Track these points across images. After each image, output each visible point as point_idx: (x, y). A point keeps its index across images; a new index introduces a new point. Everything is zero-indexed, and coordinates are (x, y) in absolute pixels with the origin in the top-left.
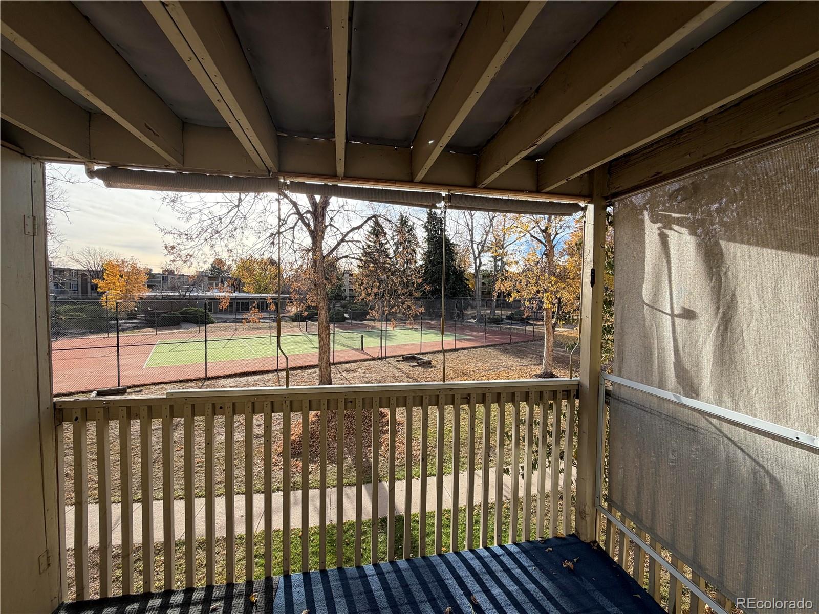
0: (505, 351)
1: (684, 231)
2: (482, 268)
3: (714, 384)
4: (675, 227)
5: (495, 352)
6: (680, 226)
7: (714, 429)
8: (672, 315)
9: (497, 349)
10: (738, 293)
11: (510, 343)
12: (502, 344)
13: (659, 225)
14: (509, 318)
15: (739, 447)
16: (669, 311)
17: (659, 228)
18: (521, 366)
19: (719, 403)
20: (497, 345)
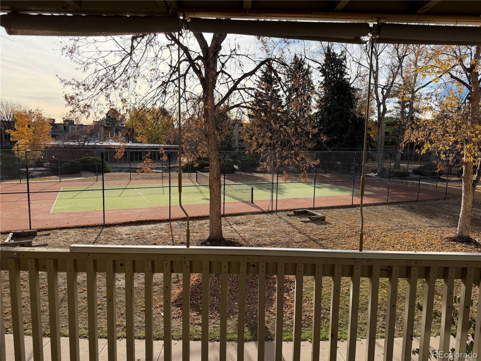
0: (412, 209)
2: (386, 115)
5: (398, 211)
9: (401, 207)
11: (417, 201)
12: (407, 202)
14: (416, 172)
18: (430, 227)
20: (401, 202)
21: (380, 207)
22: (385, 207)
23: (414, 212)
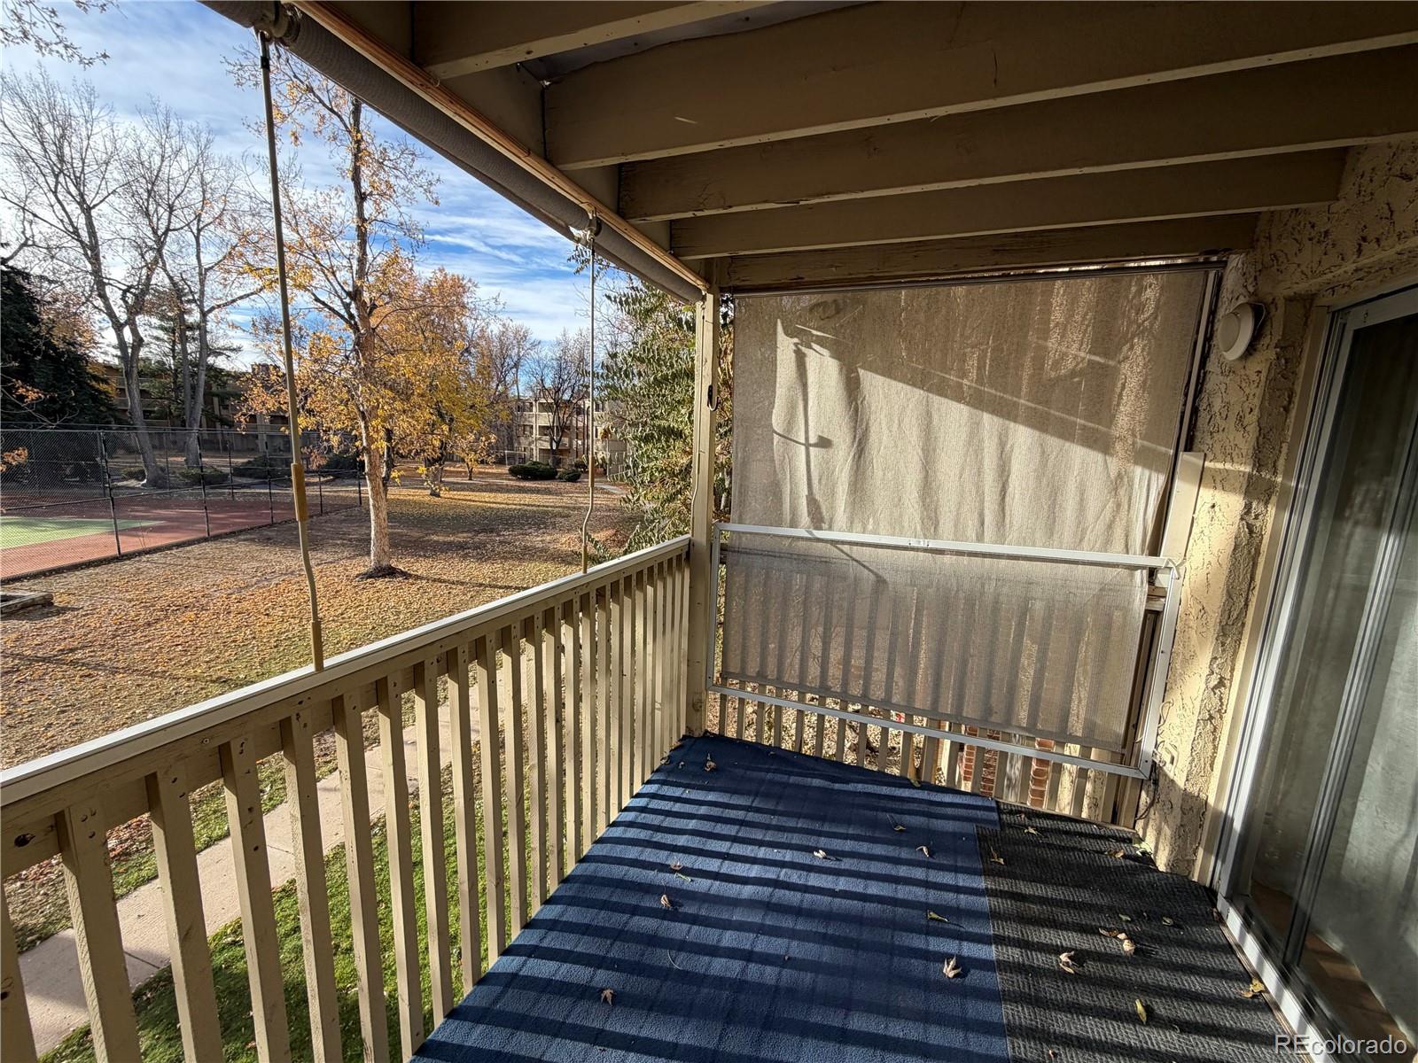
0: (268, 541)
1: (825, 352)
3: (848, 510)
4: (815, 346)
5: (241, 548)
6: (821, 346)
7: (845, 557)
8: (807, 445)
9: (244, 540)
10: (871, 423)
11: (272, 525)
12: (252, 529)
13: (796, 340)
14: (239, 471)
15: (864, 566)
16: (803, 441)
17: (796, 344)
19: (850, 530)
20: (241, 532)
21: (196, 549)
22: (208, 547)
23: (275, 544)
